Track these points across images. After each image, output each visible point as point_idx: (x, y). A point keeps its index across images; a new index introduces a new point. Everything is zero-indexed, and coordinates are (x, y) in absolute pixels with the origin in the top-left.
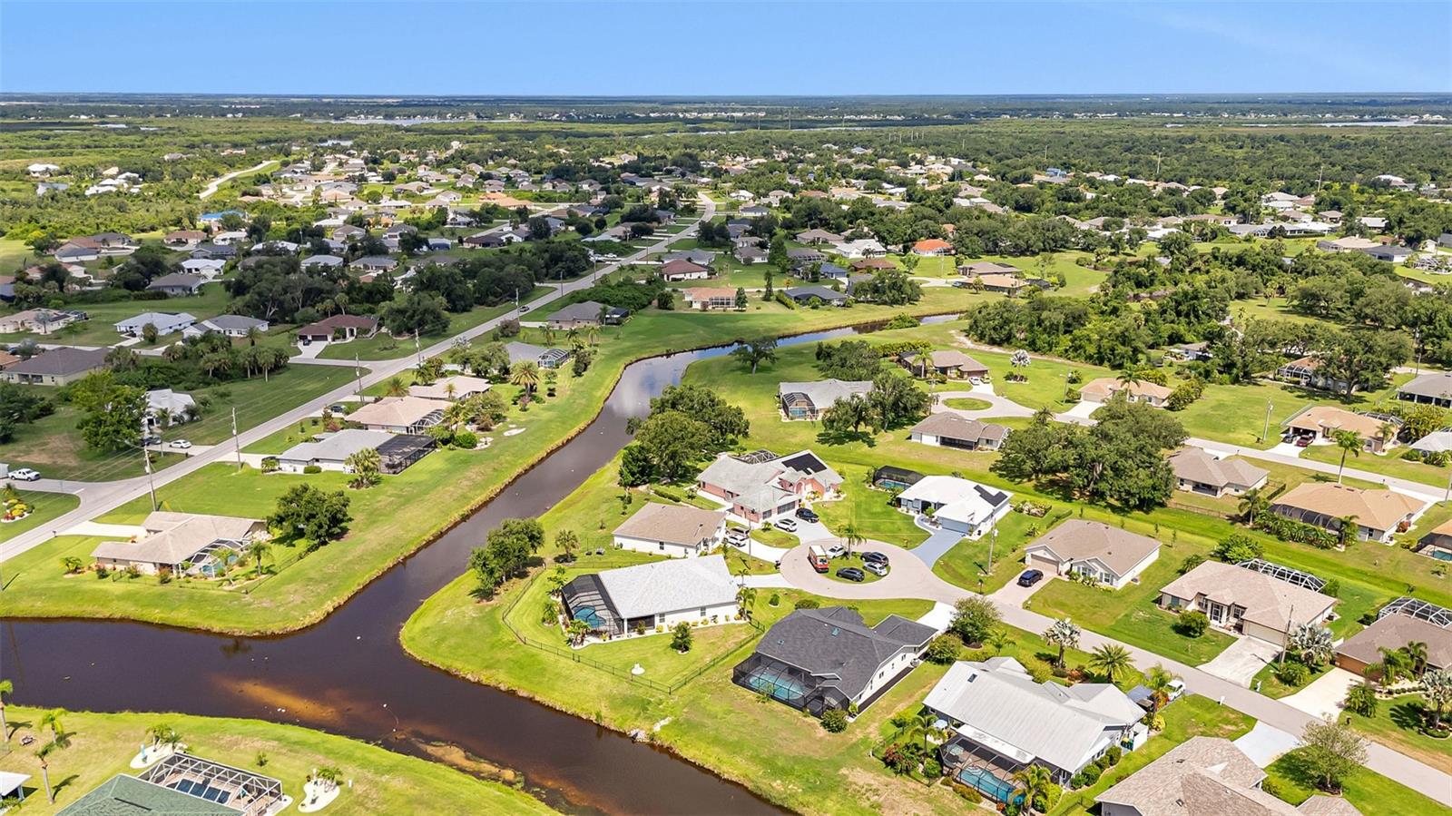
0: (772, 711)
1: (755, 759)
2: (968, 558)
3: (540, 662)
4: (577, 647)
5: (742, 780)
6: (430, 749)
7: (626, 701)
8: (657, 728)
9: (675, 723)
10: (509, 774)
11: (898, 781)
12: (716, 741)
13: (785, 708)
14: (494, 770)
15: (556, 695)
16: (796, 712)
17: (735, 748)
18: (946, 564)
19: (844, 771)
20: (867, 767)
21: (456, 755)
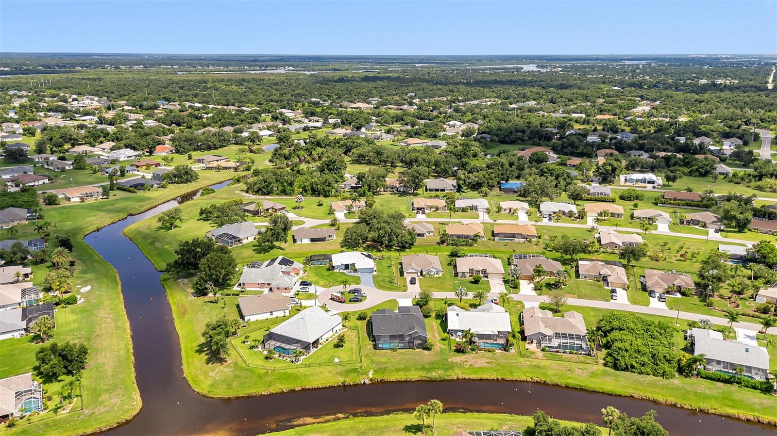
0: (402, 353)
1: (417, 369)
2: (383, 281)
3: (292, 374)
4: (299, 363)
5: (420, 378)
6: (295, 423)
7: (348, 372)
8: (371, 376)
9: (375, 371)
10: (340, 415)
11: (466, 356)
12: (398, 370)
13: (404, 350)
14: (333, 417)
15: (314, 382)
16: (411, 350)
17: (406, 369)
18: (378, 285)
19: (450, 360)
20: (453, 355)
21: (309, 420)
